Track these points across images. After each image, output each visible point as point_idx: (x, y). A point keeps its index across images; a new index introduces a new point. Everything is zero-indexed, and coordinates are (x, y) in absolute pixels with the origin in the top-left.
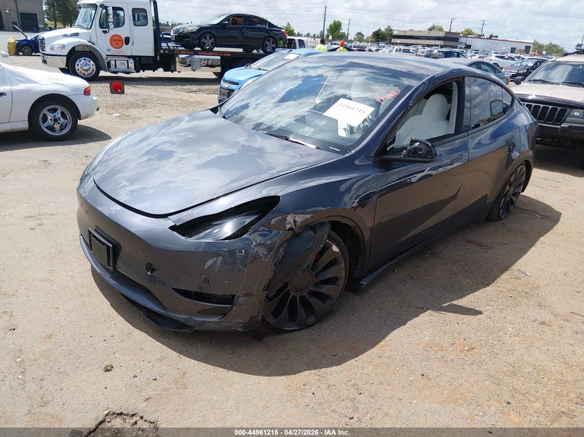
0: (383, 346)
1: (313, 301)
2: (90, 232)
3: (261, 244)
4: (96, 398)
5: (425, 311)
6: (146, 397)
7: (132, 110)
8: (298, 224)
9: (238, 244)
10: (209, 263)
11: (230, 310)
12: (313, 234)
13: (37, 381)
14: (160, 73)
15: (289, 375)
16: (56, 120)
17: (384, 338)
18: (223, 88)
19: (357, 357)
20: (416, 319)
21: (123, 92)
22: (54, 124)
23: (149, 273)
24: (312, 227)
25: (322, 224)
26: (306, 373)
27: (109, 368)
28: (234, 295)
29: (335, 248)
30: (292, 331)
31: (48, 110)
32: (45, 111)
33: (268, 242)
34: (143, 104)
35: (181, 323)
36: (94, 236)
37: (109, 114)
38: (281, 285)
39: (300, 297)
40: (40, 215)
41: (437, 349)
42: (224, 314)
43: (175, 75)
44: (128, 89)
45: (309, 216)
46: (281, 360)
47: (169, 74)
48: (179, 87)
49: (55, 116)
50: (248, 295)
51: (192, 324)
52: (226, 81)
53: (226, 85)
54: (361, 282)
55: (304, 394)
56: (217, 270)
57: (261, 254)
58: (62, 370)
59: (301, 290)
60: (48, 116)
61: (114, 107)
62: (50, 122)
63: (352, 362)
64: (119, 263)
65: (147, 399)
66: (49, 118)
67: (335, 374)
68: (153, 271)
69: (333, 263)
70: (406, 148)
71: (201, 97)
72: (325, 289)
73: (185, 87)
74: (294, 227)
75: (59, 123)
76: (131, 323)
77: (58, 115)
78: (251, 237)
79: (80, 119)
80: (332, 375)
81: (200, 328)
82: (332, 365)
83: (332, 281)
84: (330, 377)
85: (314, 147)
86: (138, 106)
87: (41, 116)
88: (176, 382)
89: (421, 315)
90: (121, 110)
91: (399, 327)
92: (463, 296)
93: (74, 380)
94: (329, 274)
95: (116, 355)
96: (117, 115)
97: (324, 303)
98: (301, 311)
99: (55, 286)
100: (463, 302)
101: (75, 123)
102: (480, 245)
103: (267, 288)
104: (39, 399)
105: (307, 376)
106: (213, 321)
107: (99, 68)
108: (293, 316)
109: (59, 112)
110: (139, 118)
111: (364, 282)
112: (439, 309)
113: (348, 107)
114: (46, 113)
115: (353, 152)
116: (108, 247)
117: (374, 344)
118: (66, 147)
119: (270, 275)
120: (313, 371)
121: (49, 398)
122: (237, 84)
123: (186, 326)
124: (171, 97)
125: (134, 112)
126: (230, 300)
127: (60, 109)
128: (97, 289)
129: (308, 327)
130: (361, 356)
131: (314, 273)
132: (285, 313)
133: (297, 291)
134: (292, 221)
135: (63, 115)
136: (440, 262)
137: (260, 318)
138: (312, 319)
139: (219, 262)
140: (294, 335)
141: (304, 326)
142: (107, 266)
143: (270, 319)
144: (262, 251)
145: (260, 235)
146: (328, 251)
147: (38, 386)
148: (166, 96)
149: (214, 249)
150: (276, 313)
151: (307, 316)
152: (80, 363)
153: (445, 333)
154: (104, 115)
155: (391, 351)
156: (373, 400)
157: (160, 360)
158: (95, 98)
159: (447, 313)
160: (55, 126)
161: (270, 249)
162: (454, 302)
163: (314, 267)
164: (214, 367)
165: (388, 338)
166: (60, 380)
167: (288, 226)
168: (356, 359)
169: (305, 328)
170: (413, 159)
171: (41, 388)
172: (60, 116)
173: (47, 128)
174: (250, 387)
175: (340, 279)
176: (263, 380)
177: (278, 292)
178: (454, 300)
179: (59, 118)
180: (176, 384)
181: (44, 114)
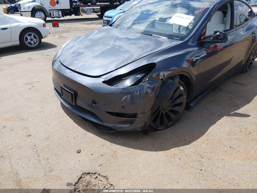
0: (207, 134)
1: (171, 115)
2: (61, 87)
3: (148, 88)
4: (75, 166)
5: (223, 117)
6: (100, 164)
7: (63, 34)
8: (166, 76)
9: (138, 88)
10: (124, 98)
11: (134, 121)
12: (173, 81)
13: (45, 160)
14: (73, 17)
15: (165, 150)
16: (31, 40)
17: (207, 131)
18: (105, 20)
19: (196, 140)
20: (220, 120)
21: (58, 26)
22: (31, 41)
23: (94, 105)
24: (172, 78)
25: (176, 76)
26: (174, 149)
27: (79, 151)
28: (137, 113)
29: (182, 88)
30: (162, 129)
31: (28, 35)
32: (26, 35)
33: (152, 86)
34: (68, 31)
35: (111, 128)
36: (64, 89)
37: (54, 36)
38: (157, 108)
39: (165, 113)
40: (32, 82)
41: (234, 134)
42: (132, 123)
43: (80, 17)
44: (60, 25)
45: (170, 72)
46: (160, 143)
47: (77, 17)
48: (83, 22)
49: (31, 38)
50: (143, 113)
51: (116, 128)
52: (106, 17)
53: (106, 19)
54: (190, 105)
55: (175, 159)
56: (128, 101)
57: (149, 92)
58: (57, 153)
59: (165, 110)
60: (28, 38)
61: (55, 33)
62: (29, 41)
63: (194, 142)
64: (78, 101)
65: (100, 165)
66: (29, 38)
67: (187, 149)
68: (96, 103)
69: (181, 95)
70: (213, 36)
71: (93, 26)
72: (176, 108)
73: (85, 22)
74: (163, 78)
75: (33, 41)
76: (85, 130)
77: (32, 37)
78: (143, 84)
79: (42, 39)
80: (186, 149)
81: (120, 130)
82: (185, 144)
83: (180, 104)
84: (186, 151)
85: (166, 38)
86: (66, 32)
87: (25, 38)
88: (112, 156)
89: (222, 119)
90: (59, 34)
91: (213, 125)
92: (239, 108)
93: (64, 158)
94: (178, 101)
95: (81, 145)
96: (57, 36)
97: (176, 115)
98: (166, 120)
99: (46, 114)
100: (240, 111)
101: (40, 41)
102: (240, 84)
103: (151, 109)
104: (48, 168)
105: (174, 150)
106: (126, 126)
107: (46, 16)
108: (162, 123)
109: (33, 35)
110: (68, 37)
111: (192, 105)
112: (229, 115)
113: (181, 17)
114: (27, 36)
115: (187, 39)
116: (72, 94)
117: (203, 134)
118: (38, 52)
119: (153, 102)
120: (176, 148)
121: (53, 168)
122: (111, 17)
123: (113, 129)
124: (80, 27)
125: (64, 35)
126: (135, 116)
127: (33, 34)
128: (66, 114)
129: (169, 127)
130: (198, 140)
131: (171, 101)
132: (158, 121)
133: (163, 110)
134: (163, 75)
135: (35, 37)
136: (224, 93)
137: (148, 124)
138: (171, 123)
139: (129, 97)
140: (163, 131)
141: (167, 127)
142: (71, 103)
143: (152, 124)
144: (149, 91)
145: (148, 83)
146: (178, 89)
147: (46, 162)
148: (77, 26)
149: (126, 91)
150: (154, 121)
151: (168, 122)
152: (65, 150)
153: (235, 126)
154: (52, 36)
155: (212, 136)
156: (209, 161)
157: (103, 146)
158: (48, 28)
159: (234, 117)
160: (32, 42)
161: (153, 89)
162: (236, 112)
163: (171, 98)
164: (128, 148)
165: (209, 131)
166: (57, 159)
167: (161, 78)
168: (196, 141)
169: (167, 128)
170: (216, 41)
171: (48, 163)
172: (33, 37)
173: (28, 43)
174: (148, 157)
175: (183, 103)
176: (154, 153)
177: (156, 111)
178: (235, 111)
179: (33, 39)
180: (113, 157)
181: (26, 37)
